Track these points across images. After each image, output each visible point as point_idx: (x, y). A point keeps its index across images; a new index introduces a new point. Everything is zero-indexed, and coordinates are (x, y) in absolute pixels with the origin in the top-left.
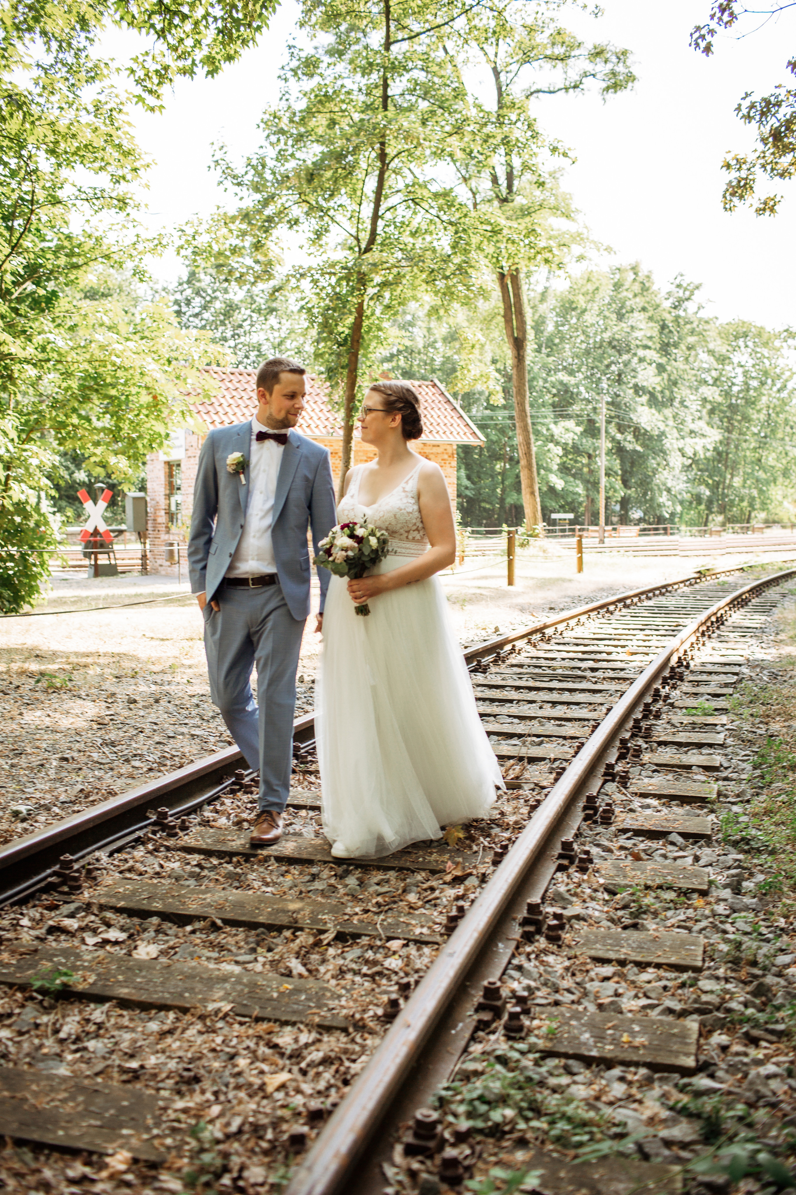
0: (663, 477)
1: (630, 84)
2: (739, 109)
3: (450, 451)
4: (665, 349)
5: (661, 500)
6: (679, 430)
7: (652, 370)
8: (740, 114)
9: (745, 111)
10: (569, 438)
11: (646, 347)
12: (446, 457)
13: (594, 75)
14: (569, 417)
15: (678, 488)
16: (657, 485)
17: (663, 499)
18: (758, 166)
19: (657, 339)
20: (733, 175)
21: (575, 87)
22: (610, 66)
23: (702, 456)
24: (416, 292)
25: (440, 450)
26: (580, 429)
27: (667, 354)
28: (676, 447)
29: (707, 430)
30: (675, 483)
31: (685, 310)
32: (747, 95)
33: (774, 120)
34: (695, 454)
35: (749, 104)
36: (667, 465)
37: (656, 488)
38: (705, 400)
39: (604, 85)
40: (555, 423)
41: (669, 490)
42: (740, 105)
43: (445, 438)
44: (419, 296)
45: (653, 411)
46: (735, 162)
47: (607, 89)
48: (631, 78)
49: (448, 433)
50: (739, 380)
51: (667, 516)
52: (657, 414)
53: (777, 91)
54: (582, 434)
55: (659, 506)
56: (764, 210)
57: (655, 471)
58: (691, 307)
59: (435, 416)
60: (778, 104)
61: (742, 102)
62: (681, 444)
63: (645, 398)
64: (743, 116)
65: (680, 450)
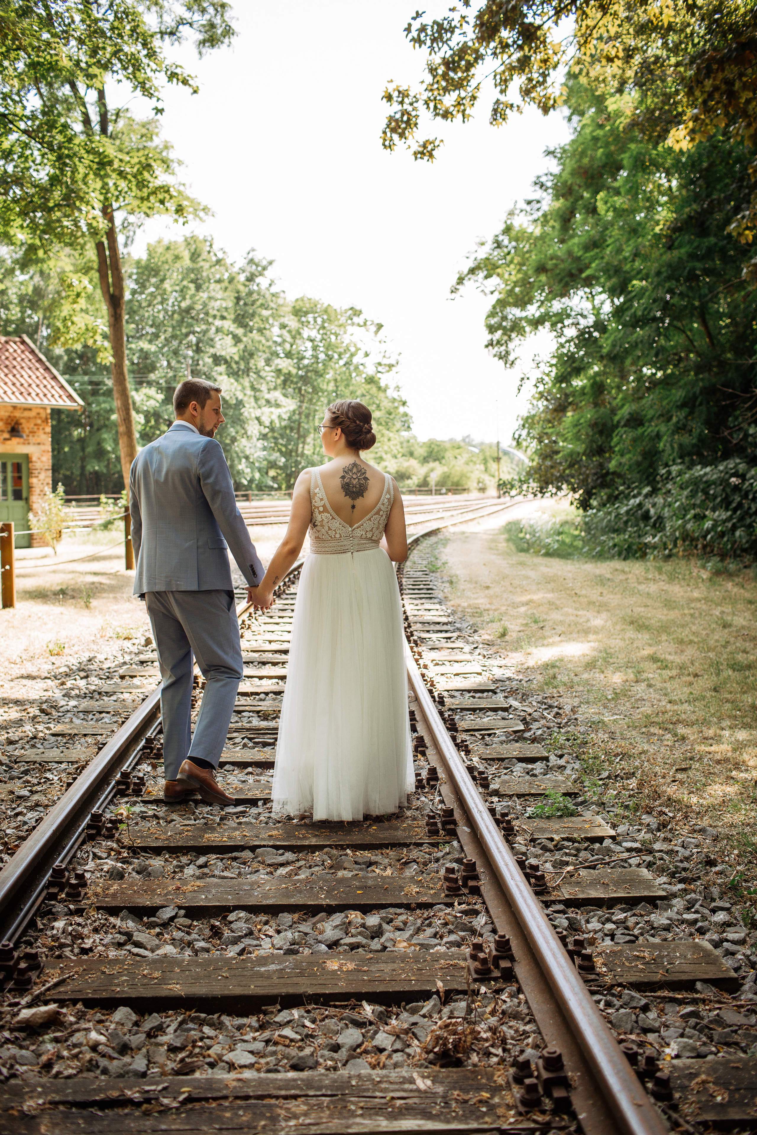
0: (243, 445)
1: (226, 40)
2: (408, 29)
3: (43, 415)
4: (241, 320)
5: (240, 467)
6: (256, 399)
7: (229, 340)
8: (410, 37)
9: (414, 34)
10: (152, 404)
11: (223, 318)
12: (39, 422)
13: (191, 25)
14: (150, 384)
15: (256, 455)
16: (236, 453)
17: (242, 466)
18: (421, 103)
19: (232, 311)
20: (394, 108)
21: (172, 33)
22: (207, 17)
23: (278, 425)
24: (8, 229)
25: (33, 414)
26: (161, 397)
27: (244, 326)
28: (253, 416)
29: (282, 400)
30: (253, 451)
31: (258, 285)
32: (418, 15)
33: (445, 48)
34: (271, 423)
35: (419, 26)
36: (246, 433)
37: (235, 455)
38: (279, 371)
39: (201, 37)
40: (137, 390)
41: (247, 458)
42: (410, 25)
43: (38, 401)
44: (12, 233)
45: (232, 380)
46: (396, 94)
47: (203, 42)
48: (228, 32)
49: (41, 395)
50: (309, 353)
51: (245, 483)
52: (236, 384)
53: (451, 15)
54: (163, 401)
55: (238, 472)
56: (422, 153)
57: (234, 440)
58: (263, 282)
59: (26, 376)
60: (452, 30)
61: (412, 22)
62: (258, 413)
63: (222, 368)
64: (413, 40)
65: (258, 419)
